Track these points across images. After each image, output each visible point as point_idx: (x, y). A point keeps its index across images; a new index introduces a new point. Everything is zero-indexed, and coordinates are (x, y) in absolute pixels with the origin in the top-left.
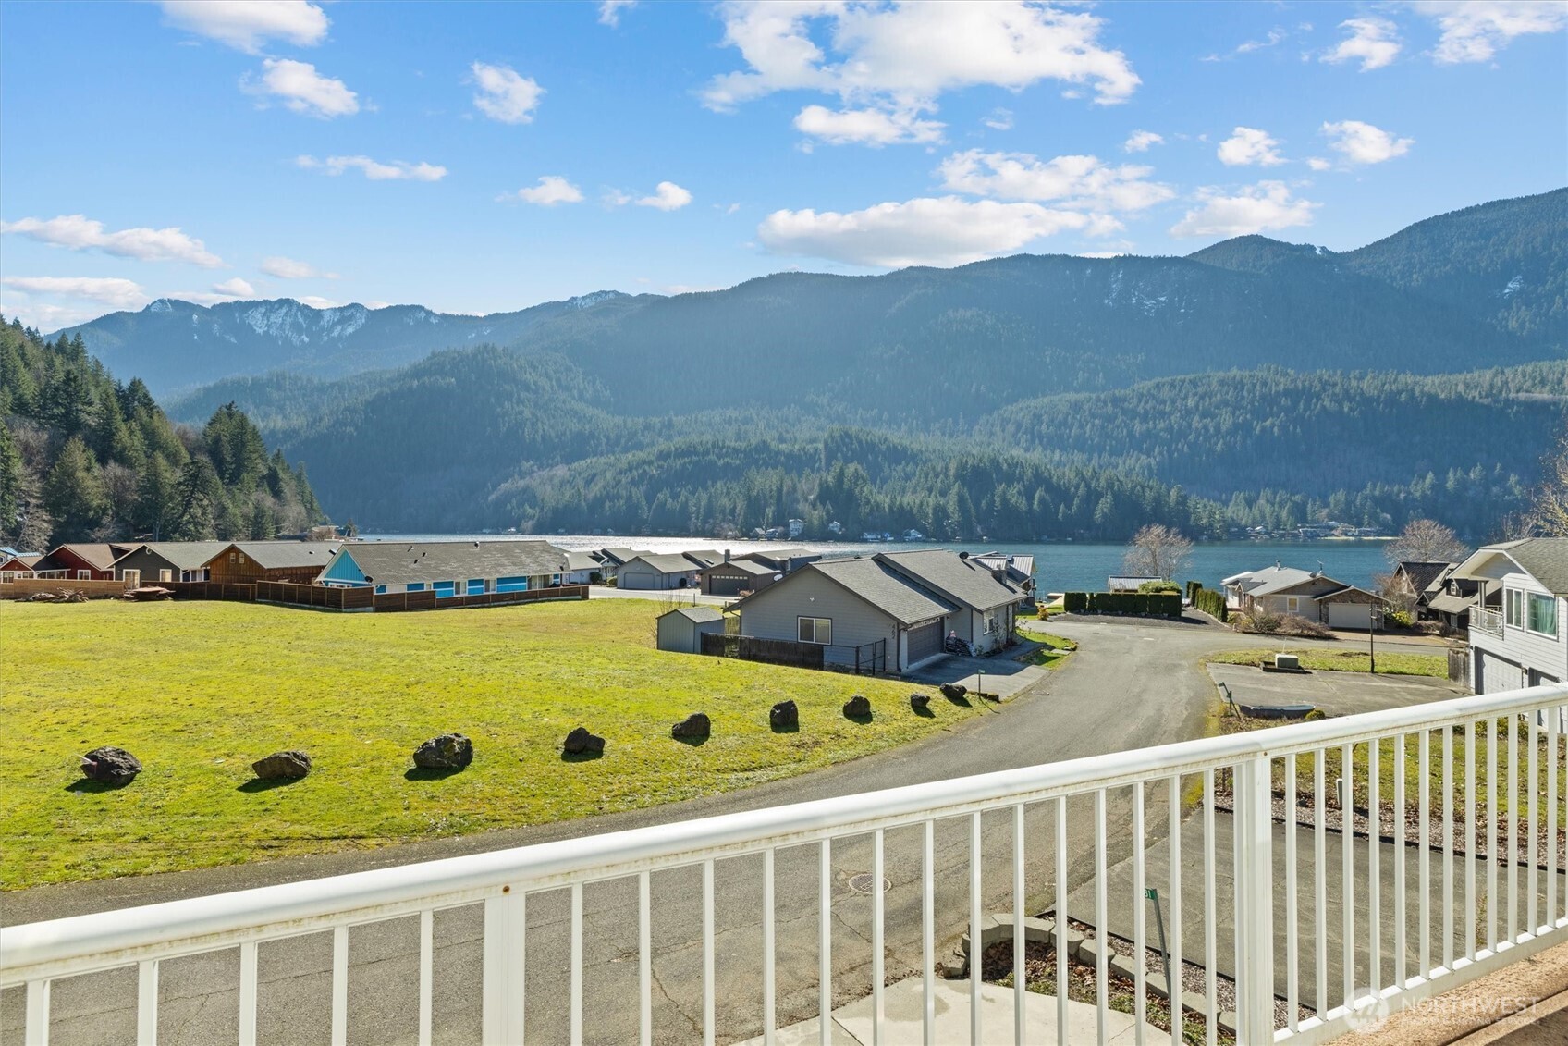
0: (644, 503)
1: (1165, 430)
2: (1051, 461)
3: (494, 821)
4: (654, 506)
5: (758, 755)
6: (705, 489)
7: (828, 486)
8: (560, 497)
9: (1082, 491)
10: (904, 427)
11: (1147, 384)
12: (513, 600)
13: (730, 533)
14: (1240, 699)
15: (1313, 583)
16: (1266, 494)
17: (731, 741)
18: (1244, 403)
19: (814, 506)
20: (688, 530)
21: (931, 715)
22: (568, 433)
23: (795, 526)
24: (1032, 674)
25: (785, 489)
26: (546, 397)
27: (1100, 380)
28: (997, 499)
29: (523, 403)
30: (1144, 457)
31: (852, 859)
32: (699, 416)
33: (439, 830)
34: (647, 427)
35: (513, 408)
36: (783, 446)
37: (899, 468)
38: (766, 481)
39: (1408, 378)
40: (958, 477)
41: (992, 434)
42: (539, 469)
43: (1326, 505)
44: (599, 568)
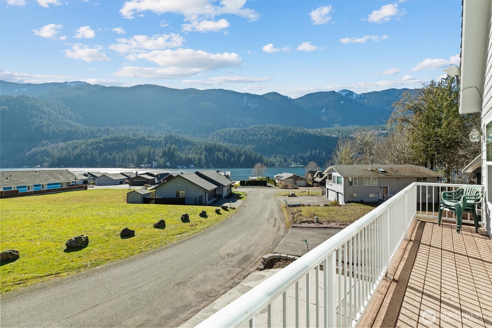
0: (98, 156)
1: (257, 139)
2: (229, 146)
3: (108, 260)
4: (102, 157)
5: (182, 230)
6: (122, 152)
7: (165, 152)
8: (61, 154)
9: (237, 154)
10: (188, 135)
11: (253, 127)
12: (55, 191)
13: (132, 166)
14: (288, 203)
15: (293, 176)
16: (278, 155)
17: (172, 227)
18: (274, 133)
19: (161, 157)
20: (116, 166)
21: (221, 214)
22: (64, 131)
23: (155, 164)
24: (239, 202)
25: (151, 152)
26: (54, 117)
27: (241, 125)
28: (216, 156)
29: (43, 119)
30: (252, 145)
31: (223, 251)
32: (119, 128)
33: (89, 266)
34: (99, 130)
35: (38, 120)
36: (150, 139)
37: (187, 147)
38: (144, 150)
39: (306, 129)
40: (205, 150)
41: (214, 138)
42: (51, 143)
43: (291, 158)
44: (87, 179)
